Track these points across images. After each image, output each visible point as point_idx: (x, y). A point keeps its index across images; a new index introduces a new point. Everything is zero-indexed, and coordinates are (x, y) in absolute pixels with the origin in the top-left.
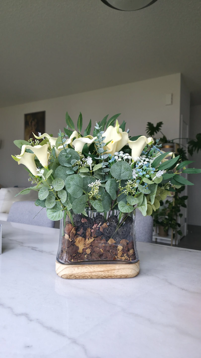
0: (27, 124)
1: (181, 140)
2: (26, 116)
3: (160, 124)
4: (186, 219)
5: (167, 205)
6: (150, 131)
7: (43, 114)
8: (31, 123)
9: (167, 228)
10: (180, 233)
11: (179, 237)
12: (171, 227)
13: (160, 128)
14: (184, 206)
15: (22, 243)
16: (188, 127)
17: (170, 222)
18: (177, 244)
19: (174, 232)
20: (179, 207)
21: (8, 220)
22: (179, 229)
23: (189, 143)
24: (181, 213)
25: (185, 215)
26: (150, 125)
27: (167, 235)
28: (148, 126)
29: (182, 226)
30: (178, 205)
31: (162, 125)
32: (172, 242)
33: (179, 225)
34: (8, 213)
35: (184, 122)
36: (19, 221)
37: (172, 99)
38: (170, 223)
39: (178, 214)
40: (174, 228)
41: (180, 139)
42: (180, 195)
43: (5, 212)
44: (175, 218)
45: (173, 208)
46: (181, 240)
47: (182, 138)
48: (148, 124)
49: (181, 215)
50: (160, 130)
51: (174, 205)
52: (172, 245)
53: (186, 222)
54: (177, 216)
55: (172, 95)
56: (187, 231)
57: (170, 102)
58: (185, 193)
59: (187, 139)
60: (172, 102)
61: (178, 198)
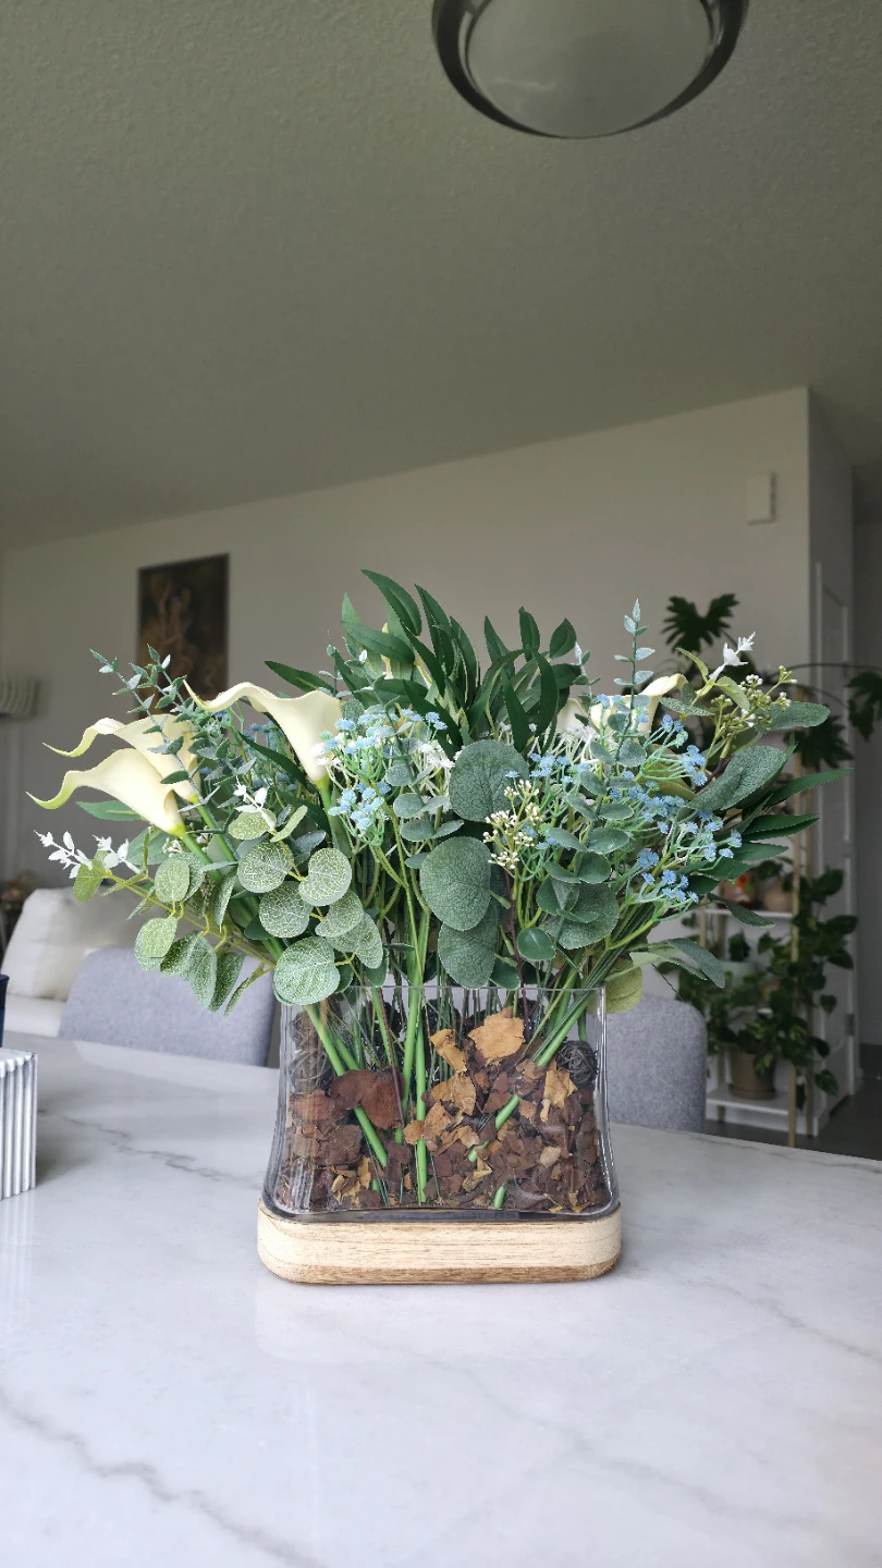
0: (148, 610)
1: (819, 670)
2: (146, 574)
3: (723, 605)
4: (850, 1019)
5: (765, 959)
6: (680, 636)
7: (217, 568)
8: (168, 604)
9: (767, 1060)
10: (826, 1082)
11: (823, 1100)
12: (786, 1055)
13: (724, 620)
14: (843, 961)
15: (125, 1135)
16: (845, 615)
17: (782, 1034)
18: (815, 1133)
19: (801, 1080)
20: (818, 967)
21: (61, 1034)
22: (821, 1065)
23: (853, 683)
24: (827, 991)
25: (848, 1004)
26: (680, 607)
27: (768, 1093)
28: (671, 615)
29: (834, 1050)
30: (816, 959)
31: (733, 610)
32: (793, 1124)
33: (823, 1048)
34: (65, 1000)
35: (826, 590)
36: (112, 1039)
37: (773, 497)
38: (779, 1039)
39: (816, 996)
40: (801, 1062)
41: (813, 665)
42: (824, 914)
43: (48, 997)
44: (803, 1015)
45: (793, 969)
46: (834, 1112)
47: (823, 665)
48: (671, 604)
49: (829, 1003)
50: (726, 630)
51: (795, 957)
52: (791, 1140)
53: (851, 1031)
54: (809, 1003)
55: (773, 483)
56: (860, 1073)
57: (765, 513)
58: (843, 903)
59: (845, 666)
60: (773, 510)
61: (812, 924)
